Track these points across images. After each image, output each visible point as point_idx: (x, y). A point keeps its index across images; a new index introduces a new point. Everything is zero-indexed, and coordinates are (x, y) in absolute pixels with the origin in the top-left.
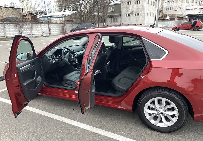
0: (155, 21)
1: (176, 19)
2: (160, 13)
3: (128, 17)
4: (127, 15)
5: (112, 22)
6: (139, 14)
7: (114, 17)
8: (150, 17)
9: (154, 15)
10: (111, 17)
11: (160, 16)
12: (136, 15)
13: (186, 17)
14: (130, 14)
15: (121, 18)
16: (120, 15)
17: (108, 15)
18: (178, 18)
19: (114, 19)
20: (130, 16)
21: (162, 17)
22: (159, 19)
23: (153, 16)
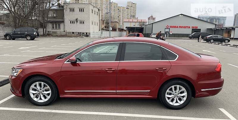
0: (99, 30)
1: (117, 30)
2: (103, 23)
3: (72, 25)
4: (71, 22)
5: (53, 28)
6: (84, 22)
7: (56, 22)
8: (95, 26)
9: (99, 25)
10: (52, 22)
11: (103, 26)
12: (80, 23)
13: (125, 29)
14: (74, 22)
15: (64, 25)
16: (63, 22)
17: (48, 20)
18: (119, 29)
19: (56, 25)
20: (74, 23)
21: (105, 27)
22: (103, 29)
23: (97, 25)
